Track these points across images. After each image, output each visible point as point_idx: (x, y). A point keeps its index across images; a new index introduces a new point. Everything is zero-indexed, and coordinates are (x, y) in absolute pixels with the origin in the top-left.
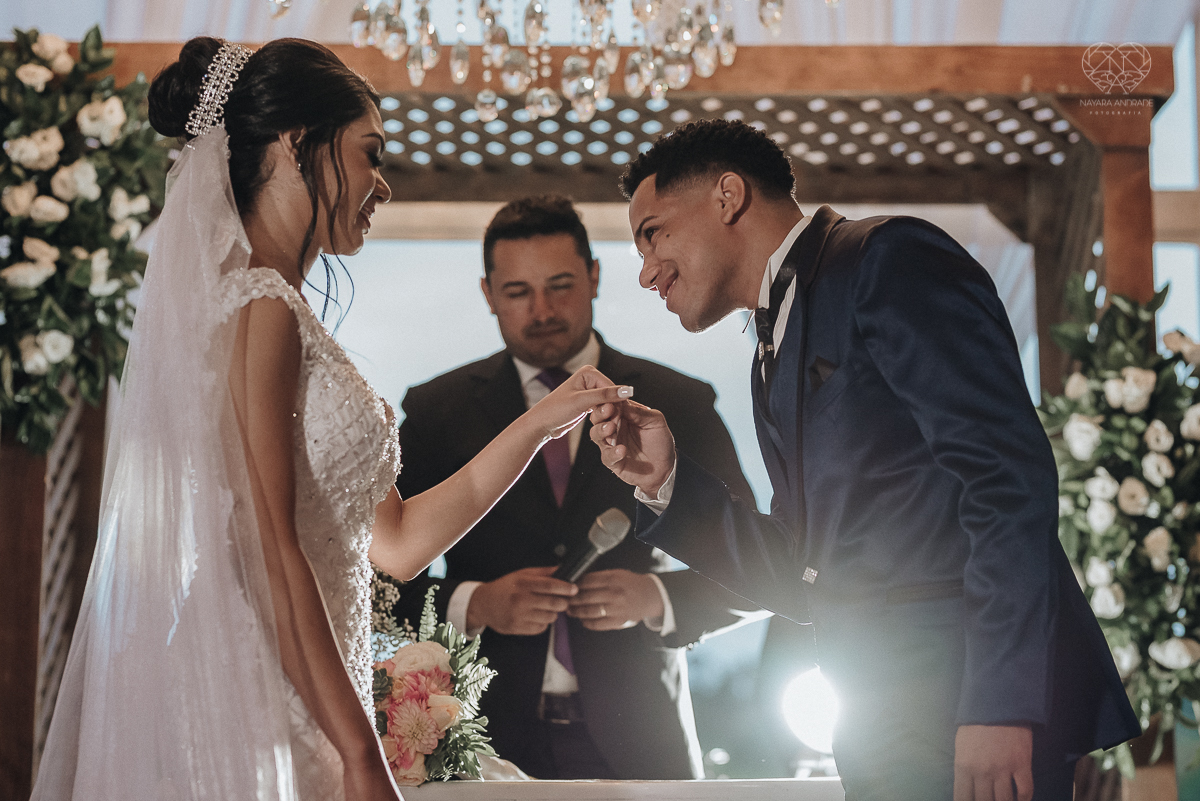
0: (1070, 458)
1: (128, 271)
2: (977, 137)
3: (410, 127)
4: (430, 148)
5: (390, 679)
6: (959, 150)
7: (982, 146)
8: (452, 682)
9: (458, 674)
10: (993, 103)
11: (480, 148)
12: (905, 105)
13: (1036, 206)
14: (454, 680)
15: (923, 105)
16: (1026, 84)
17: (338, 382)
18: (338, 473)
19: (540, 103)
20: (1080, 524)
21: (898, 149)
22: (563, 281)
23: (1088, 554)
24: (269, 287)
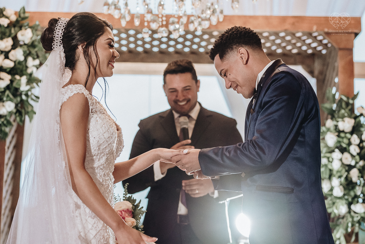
0: (327, 146)
1: (32, 83)
2: (299, 44)
3: (121, 39)
4: (127, 45)
6: (293, 48)
7: (300, 47)
10: (304, 34)
11: (143, 46)
12: (277, 34)
13: (317, 66)
14: (133, 213)
15: (282, 34)
16: (315, 28)
17: (101, 119)
18: (102, 148)
19: (162, 32)
20: (330, 167)
21: (274, 48)
22: (188, 88)
23: (332, 176)
24: (80, 90)
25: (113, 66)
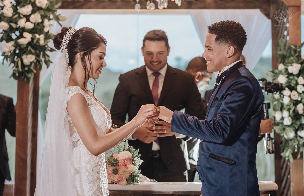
5: (118, 161)
8: (132, 161)
9: (134, 159)
14: (133, 160)
17: (96, 110)
20: (281, 101)
23: (283, 109)
24: (78, 91)
25: (100, 72)
